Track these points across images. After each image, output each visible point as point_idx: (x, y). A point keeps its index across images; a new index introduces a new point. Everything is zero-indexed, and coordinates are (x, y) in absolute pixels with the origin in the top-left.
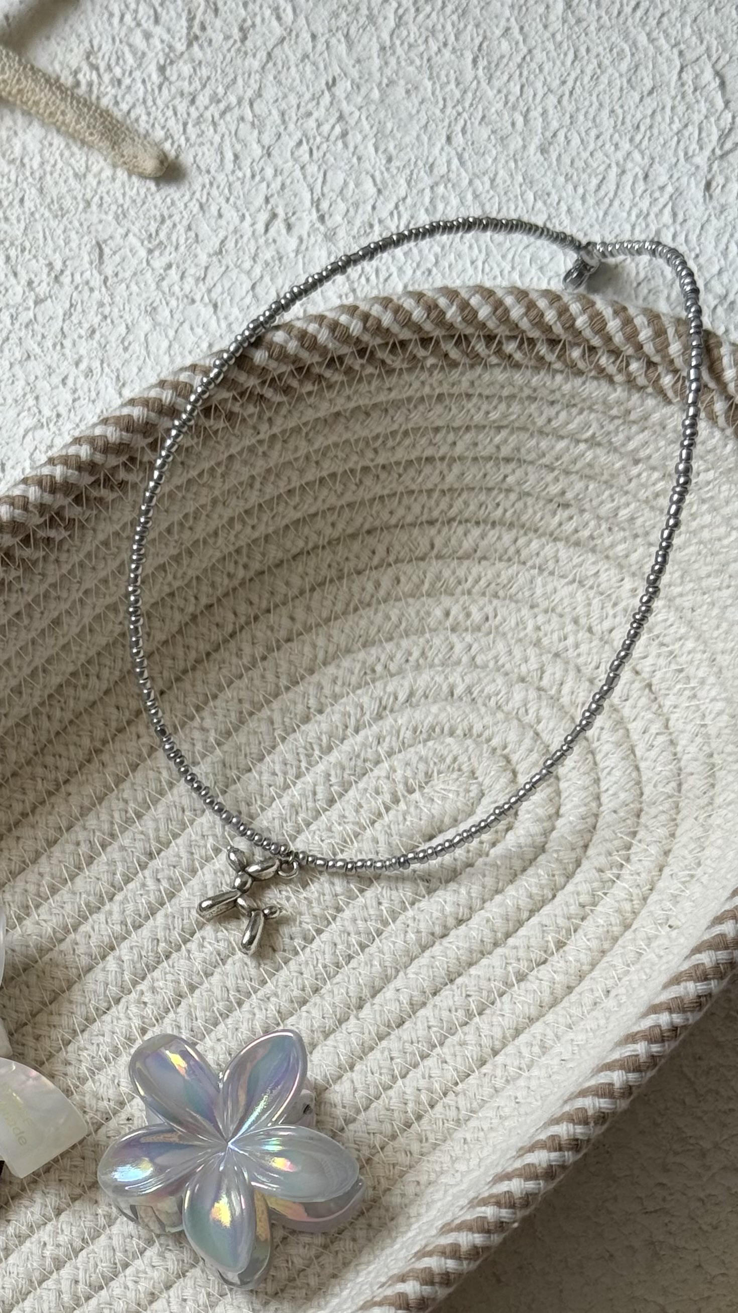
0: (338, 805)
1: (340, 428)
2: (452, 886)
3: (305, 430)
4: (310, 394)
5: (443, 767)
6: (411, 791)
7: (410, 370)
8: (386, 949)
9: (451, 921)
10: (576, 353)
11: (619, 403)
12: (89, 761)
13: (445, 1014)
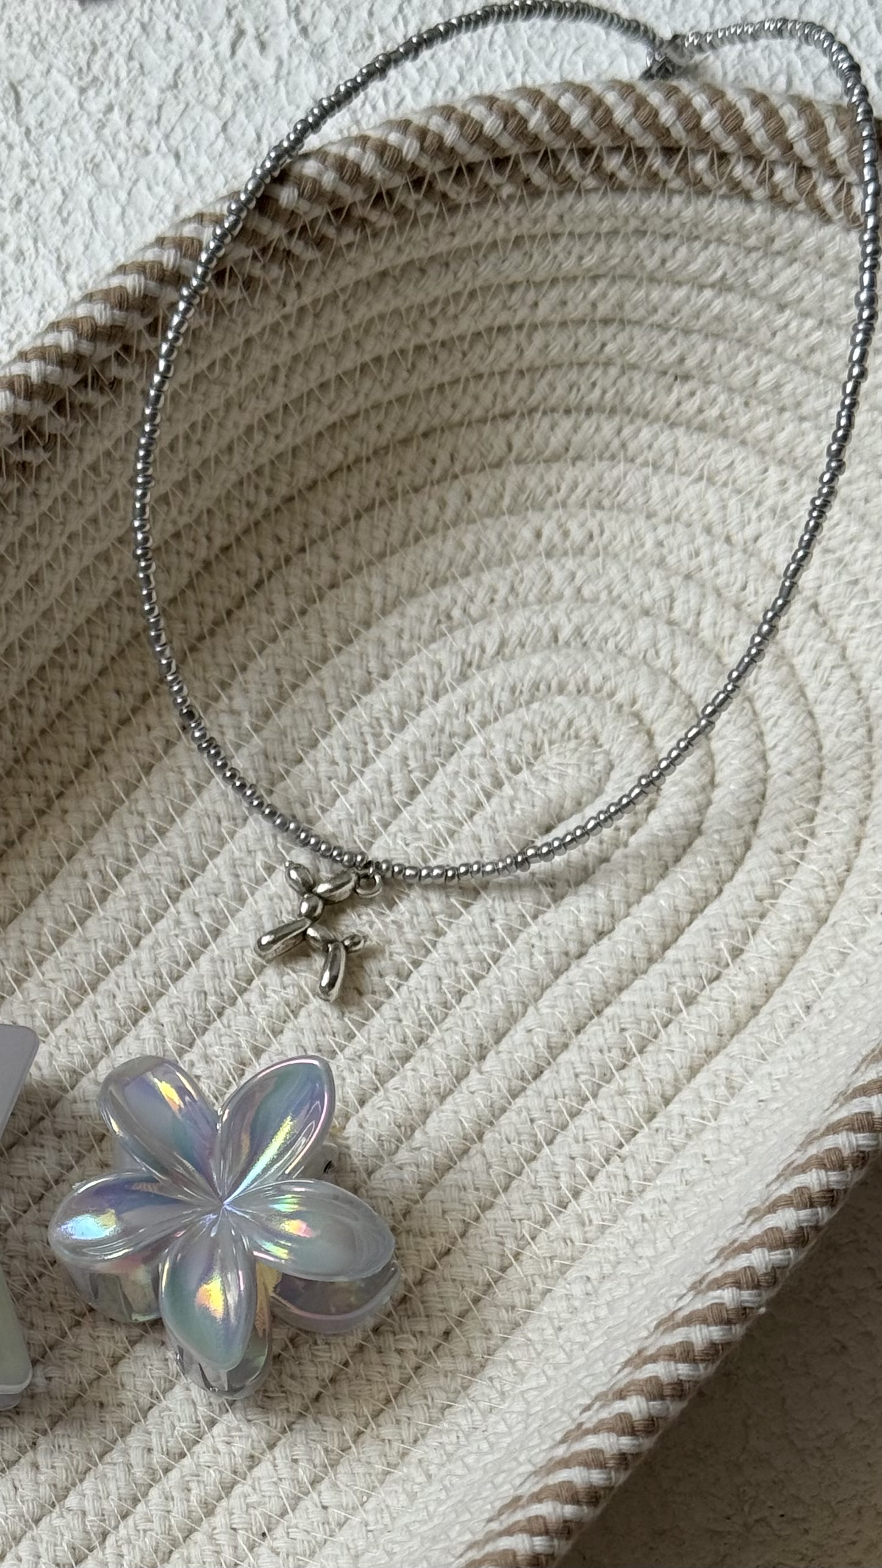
0: (422, 797)
1: (387, 292)
2: (585, 889)
3: (342, 298)
4: (349, 246)
5: (556, 735)
6: (517, 770)
7: (479, 205)
8: (507, 979)
9: (589, 936)
10: (701, 164)
11: (759, 227)
12: (87, 765)
13: (595, 1056)
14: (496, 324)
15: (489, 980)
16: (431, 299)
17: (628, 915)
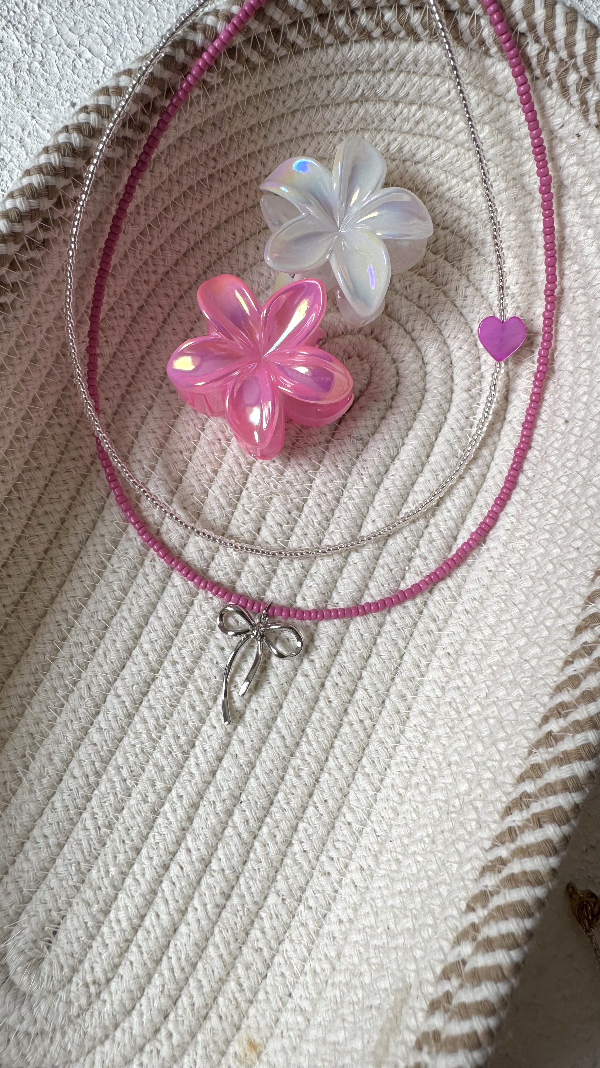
1: (186, 148)
8: (354, 495)
11: (379, 55)
14: (248, 153)
15: (344, 499)
16: (210, 147)
17: (403, 444)
